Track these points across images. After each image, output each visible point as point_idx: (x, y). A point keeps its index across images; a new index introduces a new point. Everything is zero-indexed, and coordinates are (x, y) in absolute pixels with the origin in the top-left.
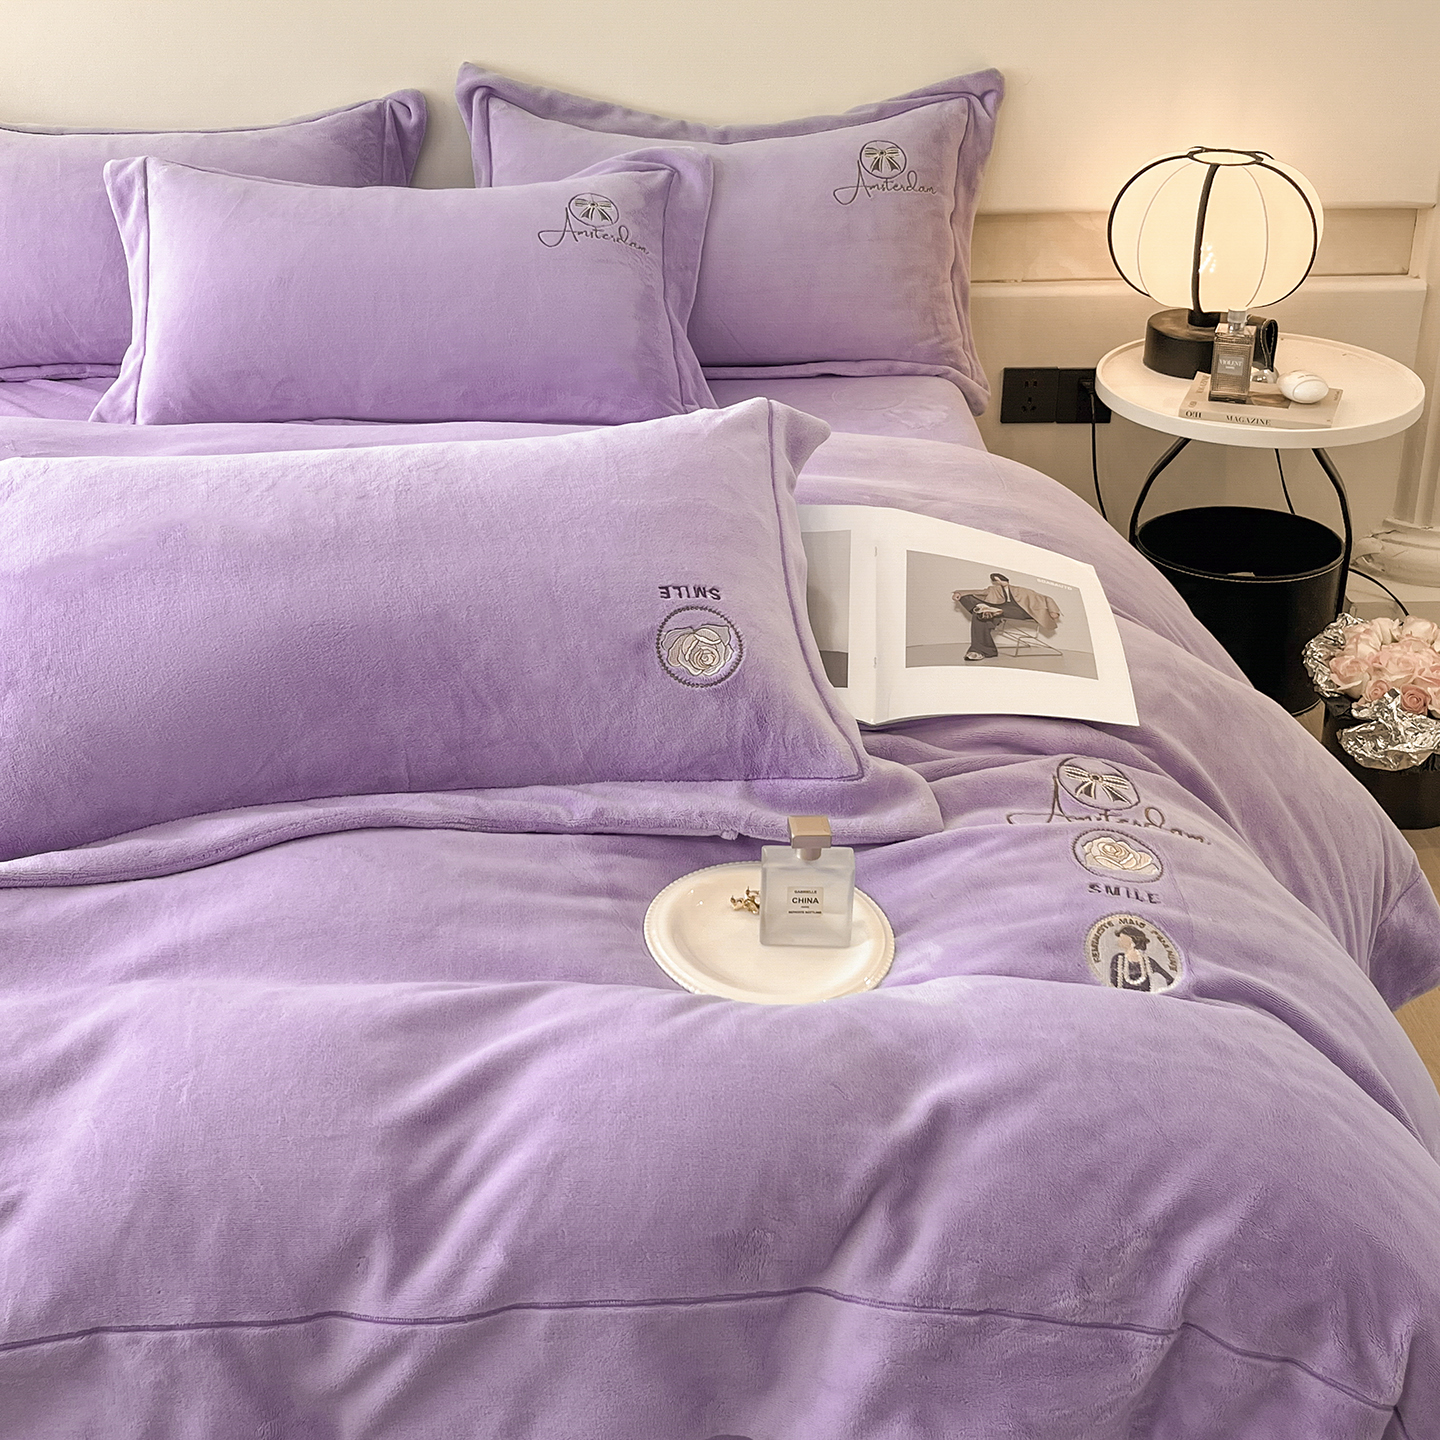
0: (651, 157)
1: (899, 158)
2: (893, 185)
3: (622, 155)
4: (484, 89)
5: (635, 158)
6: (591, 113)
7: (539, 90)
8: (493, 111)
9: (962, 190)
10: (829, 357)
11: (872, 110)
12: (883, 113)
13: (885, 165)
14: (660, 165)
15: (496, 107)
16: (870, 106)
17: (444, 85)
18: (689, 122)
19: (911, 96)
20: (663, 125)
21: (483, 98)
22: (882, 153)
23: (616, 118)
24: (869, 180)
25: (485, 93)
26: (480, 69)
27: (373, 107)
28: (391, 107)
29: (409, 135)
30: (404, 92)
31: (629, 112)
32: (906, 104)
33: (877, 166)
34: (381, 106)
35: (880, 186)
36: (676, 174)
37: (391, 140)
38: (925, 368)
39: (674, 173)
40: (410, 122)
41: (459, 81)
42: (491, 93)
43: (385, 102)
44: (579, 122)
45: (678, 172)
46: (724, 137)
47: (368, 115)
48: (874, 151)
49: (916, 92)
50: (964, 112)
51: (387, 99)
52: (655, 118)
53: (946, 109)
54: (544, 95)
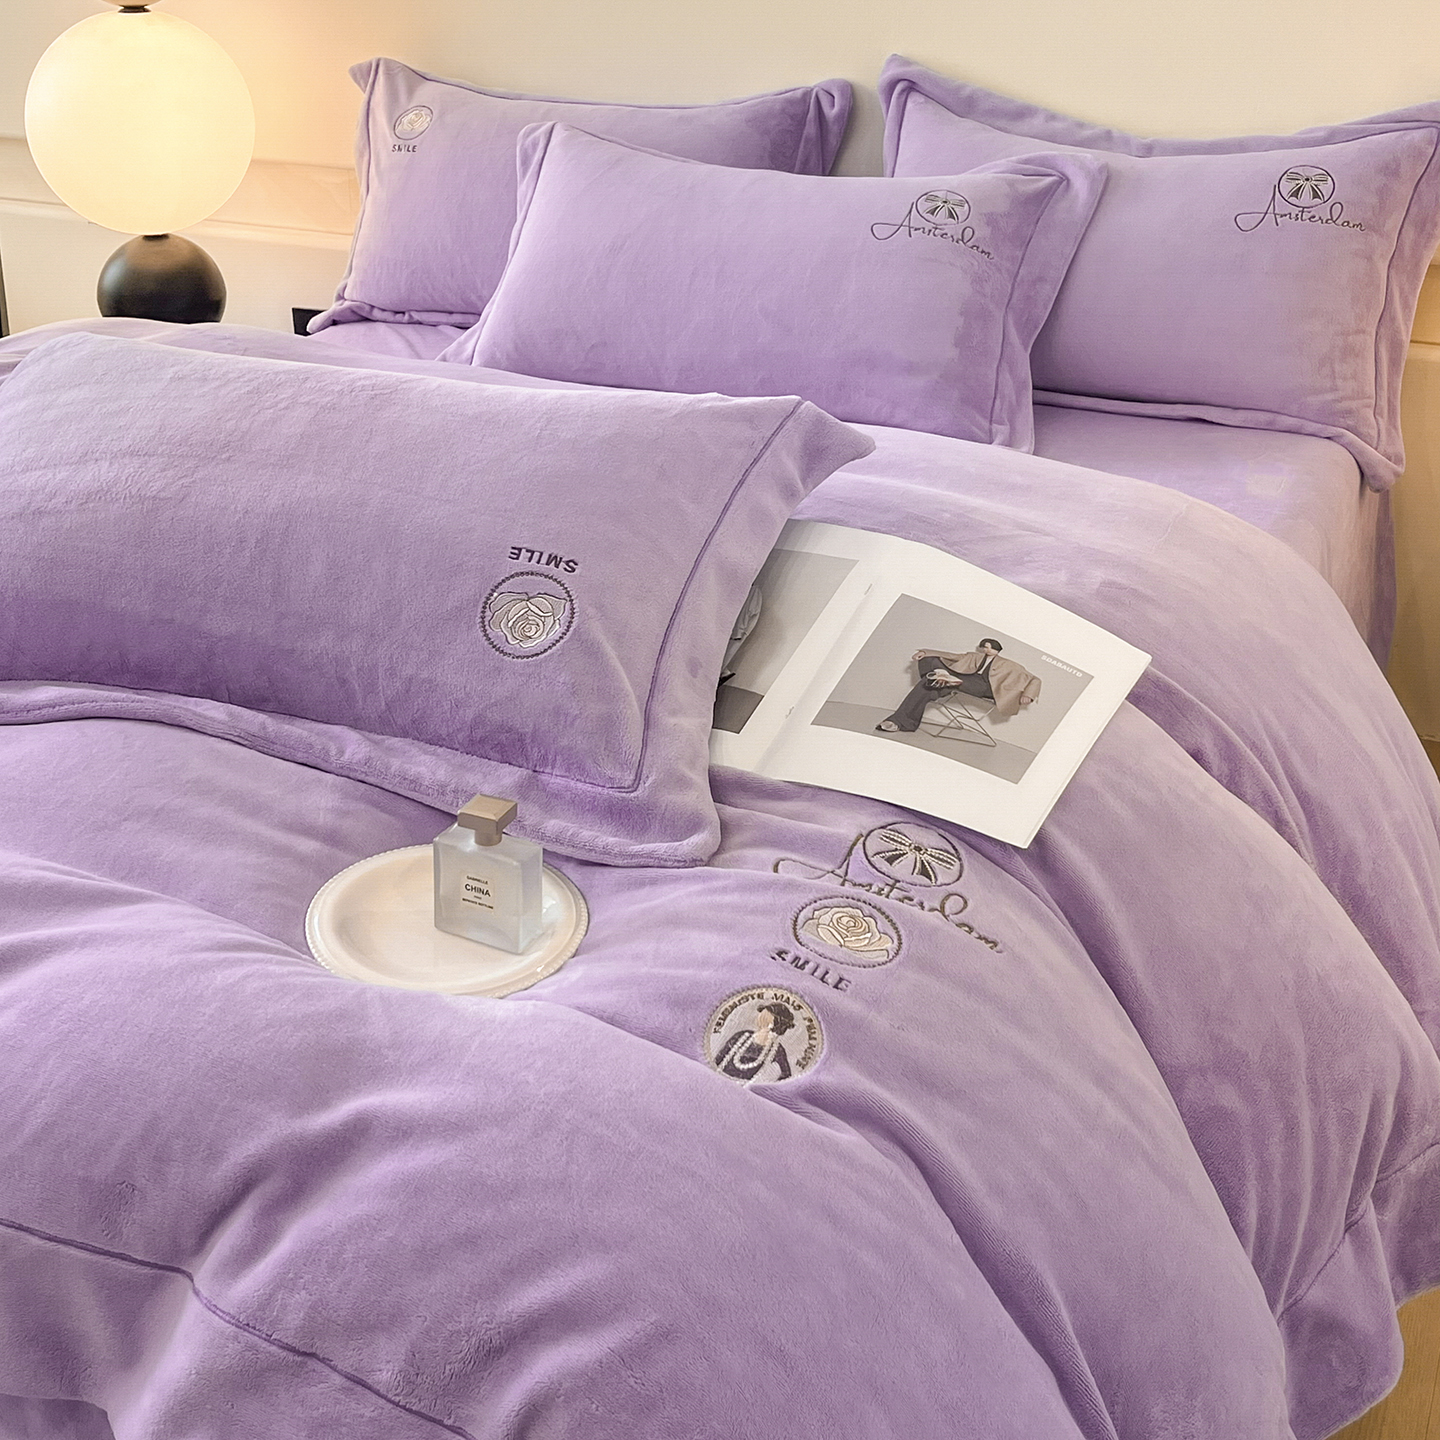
0: (1043, 161)
1: (1325, 188)
2: (1310, 215)
3: (1014, 158)
4: (906, 83)
5: (1027, 162)
6: (1012, 115)
7: (959, 88)
8: (909, 105)
9: (1410, 234)
10: (1202, 400)
11: (1321, 134)
12: (1332, 137)
13: (1307, 194)
14: (1050, 171)
15: (914, 102)
16: (1320, 129)
17: (870, 77)
18: (1115, 133)
19: (1371, 122)
20: (1087, 133)
21: (903, 91)
22: (1307, 180)
23: (1037, 123)
24: (1281, 206)
25: (906, 86)
26: (907, 62)
27: (799, 94)
28: (817, 97)
29: (830, 124)
30: (833, 81)
31: (1052, 117)
32: (1363, 130)
33: (1296, 194)
34: (807, 94)
35: (1293, 215)
36: (1065, 183)
37: (811, 129)
38: (1312, 427)
39: (1064, 180)
40: (831, 113)
41: (884, 72)
42: (912, 87)
43: (812, 90)
44: (999, 123)
45: (1068, 180)
46: (1148, 150)
47: (791, 102)
48: (1299, 177)
49: (1379, 117)
50: (1430, 143)
51: (815, 86)
52: (1081, 125)
53: (1408, 138)
54: (966, 92)
